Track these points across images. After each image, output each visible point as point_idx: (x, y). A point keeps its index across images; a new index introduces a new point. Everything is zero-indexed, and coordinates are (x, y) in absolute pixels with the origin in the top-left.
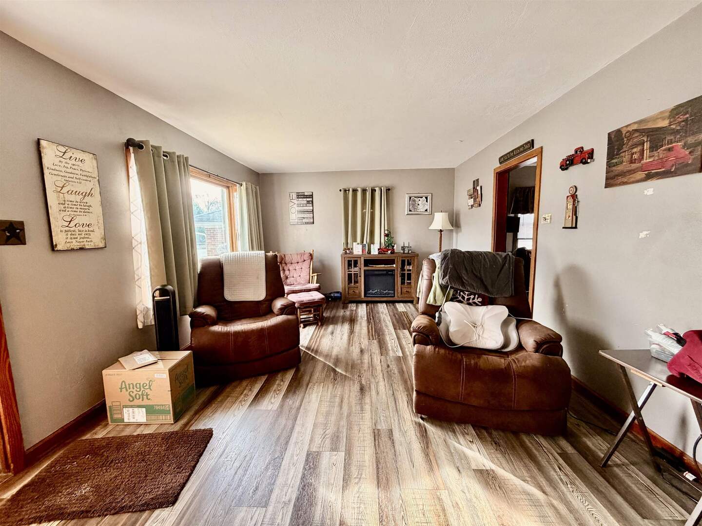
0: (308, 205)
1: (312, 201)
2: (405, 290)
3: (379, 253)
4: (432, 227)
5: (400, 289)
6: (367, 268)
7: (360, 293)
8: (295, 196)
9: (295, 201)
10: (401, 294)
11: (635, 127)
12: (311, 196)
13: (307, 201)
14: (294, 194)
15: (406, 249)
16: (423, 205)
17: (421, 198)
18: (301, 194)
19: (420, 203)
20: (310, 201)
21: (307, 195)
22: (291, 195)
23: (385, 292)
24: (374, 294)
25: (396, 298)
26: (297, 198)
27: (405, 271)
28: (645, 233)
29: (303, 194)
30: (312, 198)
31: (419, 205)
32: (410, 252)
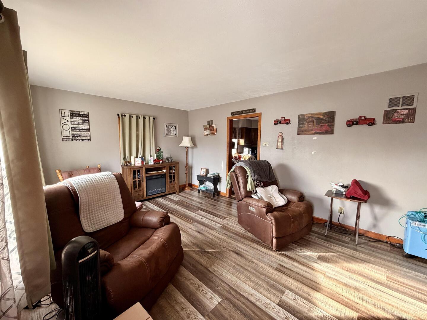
0: (84, 123)
1: (88, 121)
2: (172, 186)
3: (154, 163)
4: (182, 145)
5: (169, 186)
6: (148, 175)
7: (143, 194)
8: (68, 114)
9: (69, 119)
10: (170, 189)
11: (310, 115)
12: (87, 116)
13: (83, 120)
14: (66, 112)
15: (169, 160)
16: (174, 132)
17: (173, 126)
18: (75, 112)
19: (172, 129)
20: (86, 120)
21: (82, 115)
22: (63, 112)
23: (160, 190)
24: (153, 193)
25: (167, 193)
26: (71, 116)
27: (171, 174)
28: (314, 152)
29: (78, 113)
30: (88, 117)
31: (171, 130)
32: (172, 161)
